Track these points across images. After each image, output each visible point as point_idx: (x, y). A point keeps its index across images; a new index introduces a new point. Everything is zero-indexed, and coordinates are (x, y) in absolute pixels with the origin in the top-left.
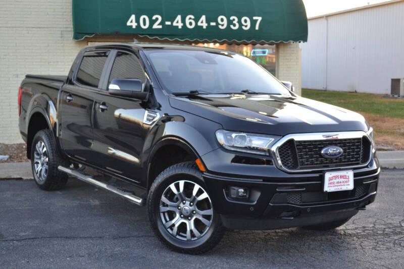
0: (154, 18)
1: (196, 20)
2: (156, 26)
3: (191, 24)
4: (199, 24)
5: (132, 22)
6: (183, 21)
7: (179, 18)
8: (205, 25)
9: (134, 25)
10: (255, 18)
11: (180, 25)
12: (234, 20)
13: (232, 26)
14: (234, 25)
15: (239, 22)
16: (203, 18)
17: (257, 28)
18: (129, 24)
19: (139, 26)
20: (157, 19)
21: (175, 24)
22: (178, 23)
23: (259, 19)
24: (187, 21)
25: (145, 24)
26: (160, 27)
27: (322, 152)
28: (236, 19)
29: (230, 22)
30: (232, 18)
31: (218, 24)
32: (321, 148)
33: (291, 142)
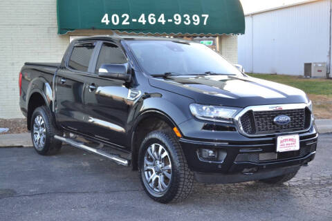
0: (123, 16)
1: (157, 18)
2: (124, 23)
3: (152, 21)
4: (159, 21)
5: (105, 20)
6: (146, 18)
7: (143, 16)
8: (163, 22)
9: (107, 22)
10: (203, 16)
11: (144, 22)
12: (186, 17)
13: (185, 22)
14: (187, 22)
15: (191, 19)
16: (162, 16)
17: (205, 23)
18: (103, 21)
19: (111, 23)
20: (125, 17)
21: (140, 21)
22: (142, 20)
23: (207, 16)
24: (150, 19)
25: (116, 21)
26: (128, 23)
27: (275, 120)
28: (189, 17)
29: (183, 19)
31: (174, 21)
32: (274, 117)
33: (250, 112)
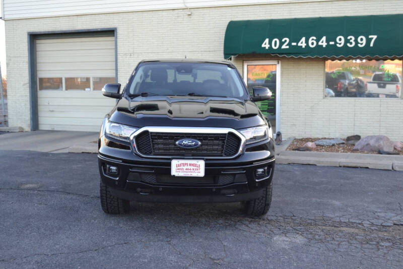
0: (283, 40)
1: (318, 41)
2: (284, 47)
3: (313, 44)
4: (320, 43)
5: (266, 45)
6: (307, 42)
7: (303, 39)
8: (324, 44)
9: (267, 46)
10: (370, 37)
11: (304, 45)
12: (351, 39)
13: (348, 45)
14: (351, 43)
15: (356, 41)
16: (324, 38)
17: (372, 45)
18: (263, 46)
19: (271, 47)
20: (286, 41)
21: (299, 44)
22: (302, 43)
23: (375, 37)
24: (310, 42)
25: (275, 46)
26: (288, 47)
28: (353, 38)
29: (347, 41)
30: (349, 38)
31: (336, 43)
